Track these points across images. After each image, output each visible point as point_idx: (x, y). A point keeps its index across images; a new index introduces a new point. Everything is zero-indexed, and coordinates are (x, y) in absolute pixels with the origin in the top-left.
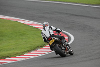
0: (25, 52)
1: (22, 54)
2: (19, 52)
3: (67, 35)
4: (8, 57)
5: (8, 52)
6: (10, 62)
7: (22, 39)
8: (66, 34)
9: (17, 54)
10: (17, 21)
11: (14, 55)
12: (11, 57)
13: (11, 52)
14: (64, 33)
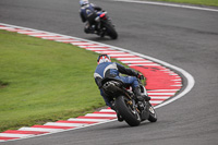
0: (88, 110)
1: (81, 114)
2: (75, 109)
3: (180, 74)
4: (51, 120)
5: (51, 110)
6: (56, 131)
7: (81, 82)
8: (176, 72)
9: (70, 114)
10: (69, 44)
11: (64, 117)
12: (56, 121)
13: (56, 110)
14: (172, 70)
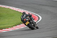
0: (14, 26)
1: (12, 27)
2: (10, 26)
3: (38, 16)
7: (12, 18)
9: (9, 27)
10: (9, 8)
12: (5, 29)
13: (5, 26)
14: (36, 15)
